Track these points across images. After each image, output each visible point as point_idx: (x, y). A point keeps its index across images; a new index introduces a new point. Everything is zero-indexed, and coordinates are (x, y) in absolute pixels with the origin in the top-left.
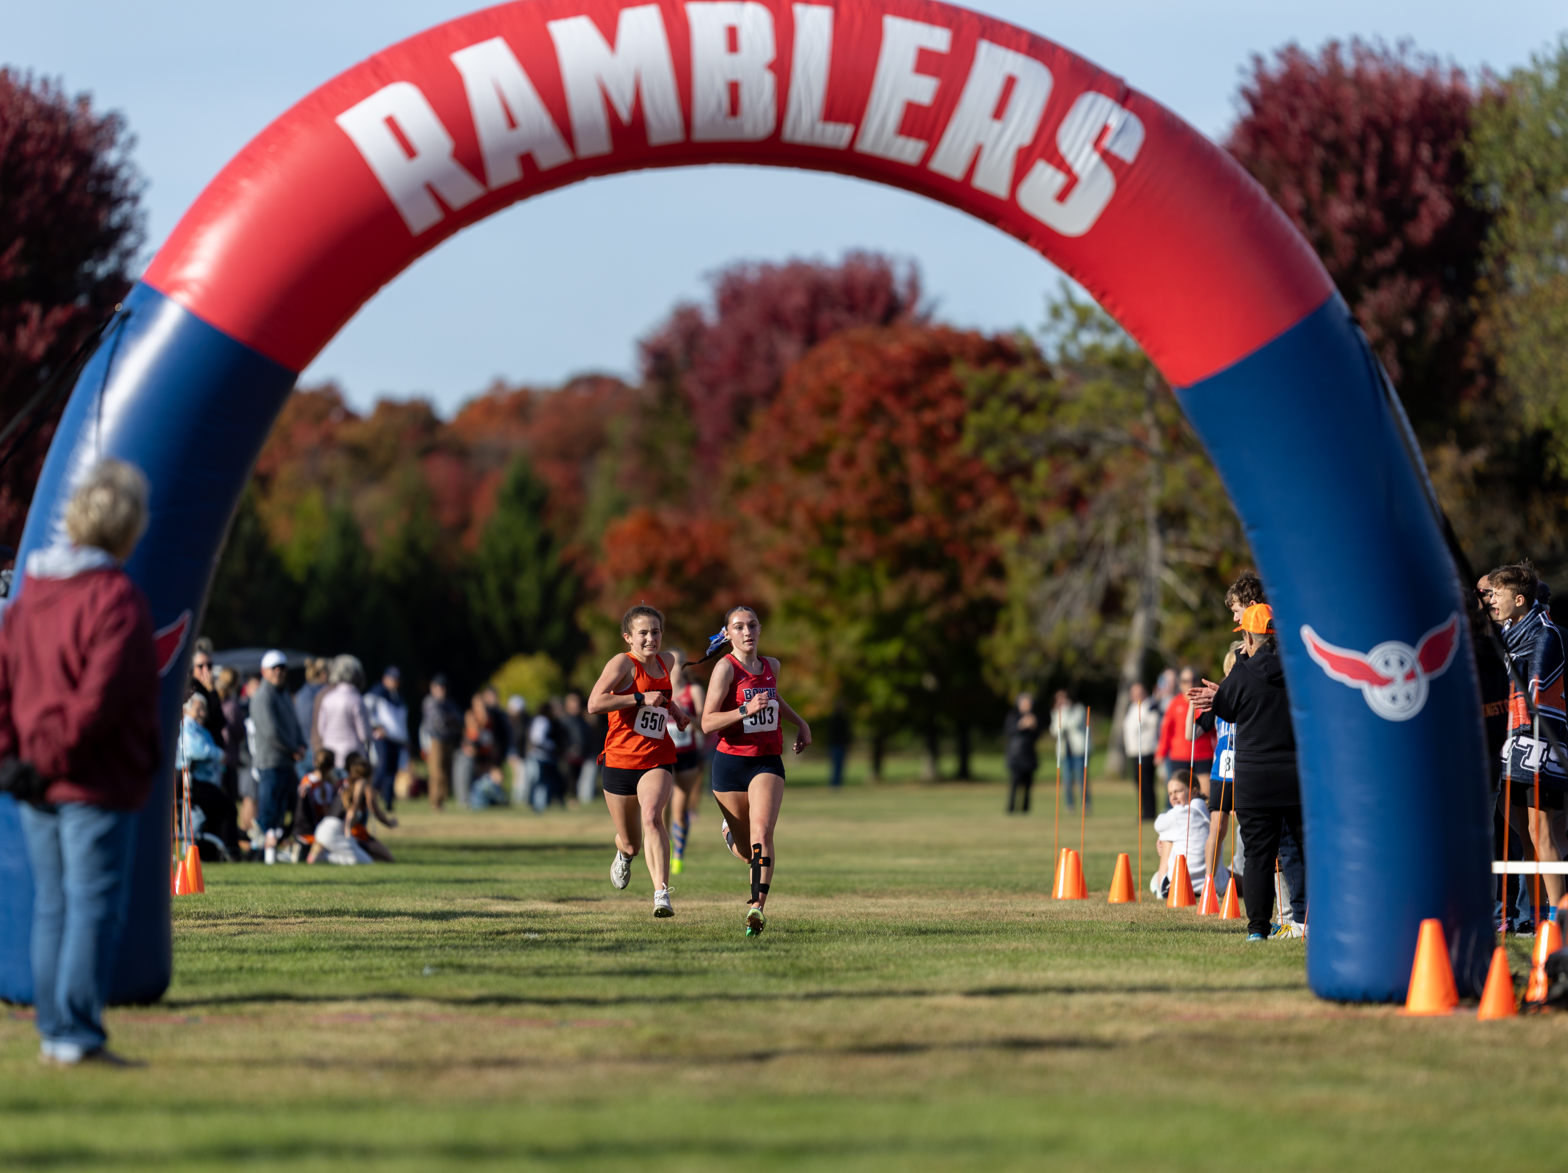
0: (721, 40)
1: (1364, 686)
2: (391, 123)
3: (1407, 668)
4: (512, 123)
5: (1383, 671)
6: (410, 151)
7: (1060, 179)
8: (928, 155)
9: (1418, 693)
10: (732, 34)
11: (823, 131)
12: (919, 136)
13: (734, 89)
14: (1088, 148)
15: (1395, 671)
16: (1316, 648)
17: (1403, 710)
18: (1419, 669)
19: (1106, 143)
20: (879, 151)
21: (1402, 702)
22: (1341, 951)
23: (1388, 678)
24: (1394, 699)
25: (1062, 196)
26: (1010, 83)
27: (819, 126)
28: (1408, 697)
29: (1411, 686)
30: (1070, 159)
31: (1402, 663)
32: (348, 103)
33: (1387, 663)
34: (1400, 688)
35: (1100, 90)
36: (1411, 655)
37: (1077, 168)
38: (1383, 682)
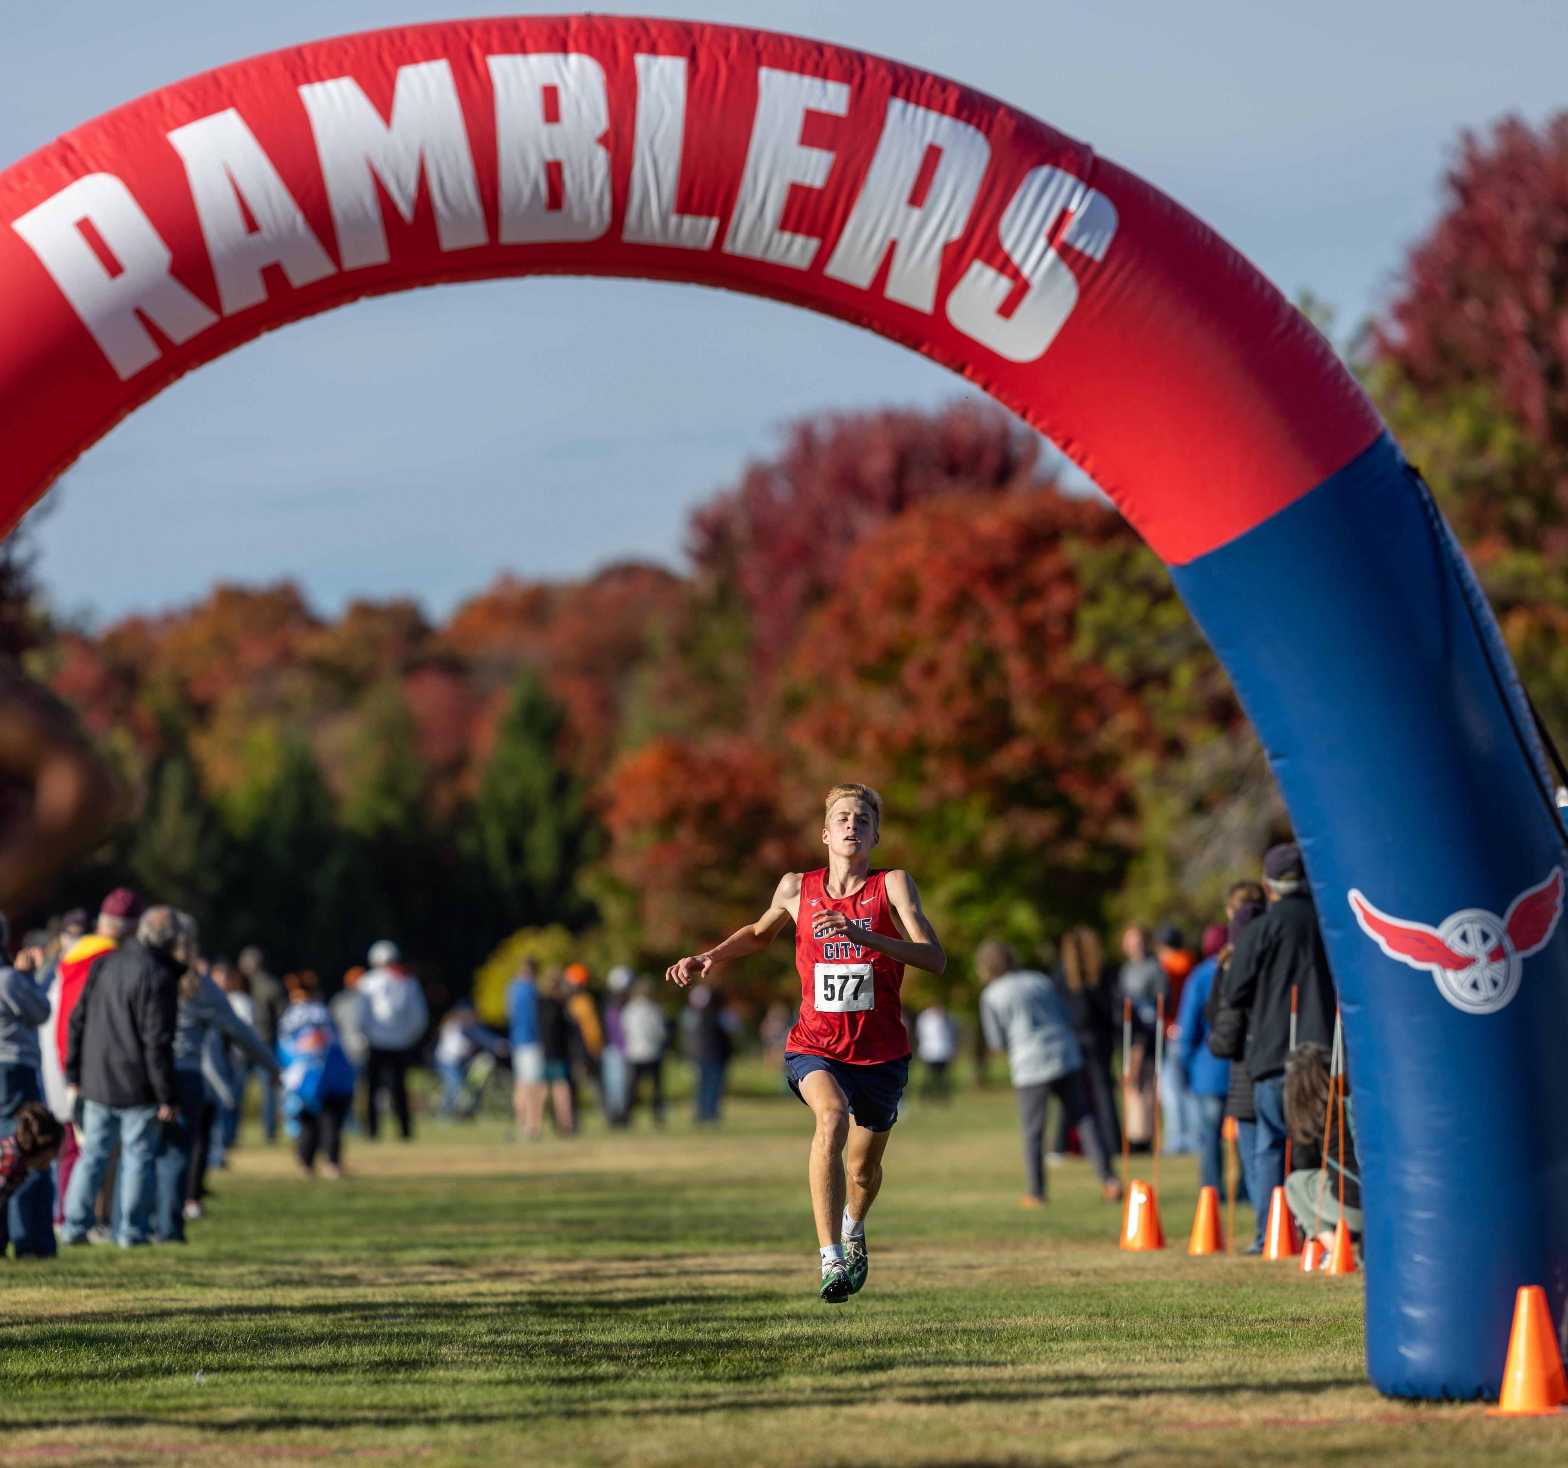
0: (535, 106)
1: (1435, 968)
2: (86, 228)
3: (1492, 943)
4: (252, 225)
5: (1460, 949)
6: (113, 267)
7: (1004, 285)
8: (823, 256)
9: (1507, 978)
10: (550, 95)
11: (680, 226)
12: (810, 233)
13: (554, 171)
14: (1042, 242)
15: (1475, 948)
16: (1368, 917)
17: (1488, 1000)
18: (1508, 945)
19: (1065, 235)
20: (756, 253)
21: (1486, 990)
22: (1410, 1331)
23: (1468, 956)
24: (1475, 986)
25: (1007, 309)
26: (933, 155)
27: (674, 219)
28: (1495, 984)
29: (1499, 967)
30: (1017, 258)
31: (1485, 937)
32: (29, 203)
33: (1464, 937)
34: (1483, 971)
35: (1056, 164)
36: (1497, 925)
37: (1026, 271)
38: (1461, 963)
